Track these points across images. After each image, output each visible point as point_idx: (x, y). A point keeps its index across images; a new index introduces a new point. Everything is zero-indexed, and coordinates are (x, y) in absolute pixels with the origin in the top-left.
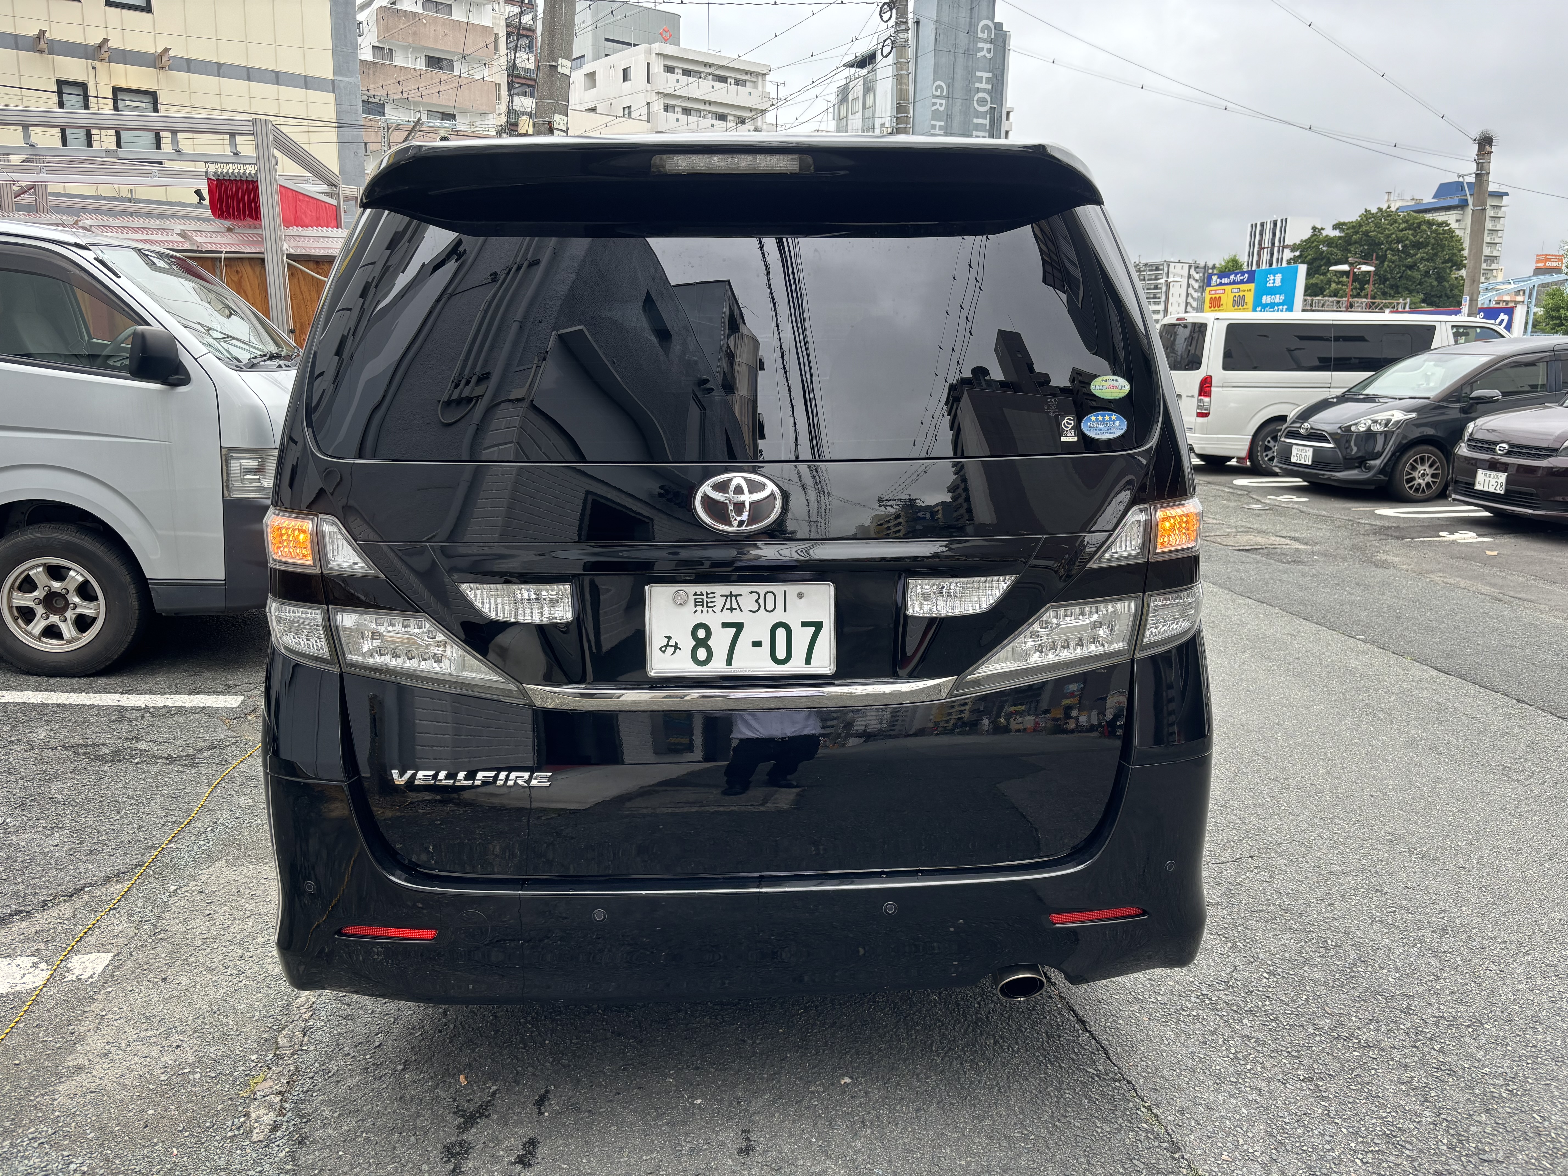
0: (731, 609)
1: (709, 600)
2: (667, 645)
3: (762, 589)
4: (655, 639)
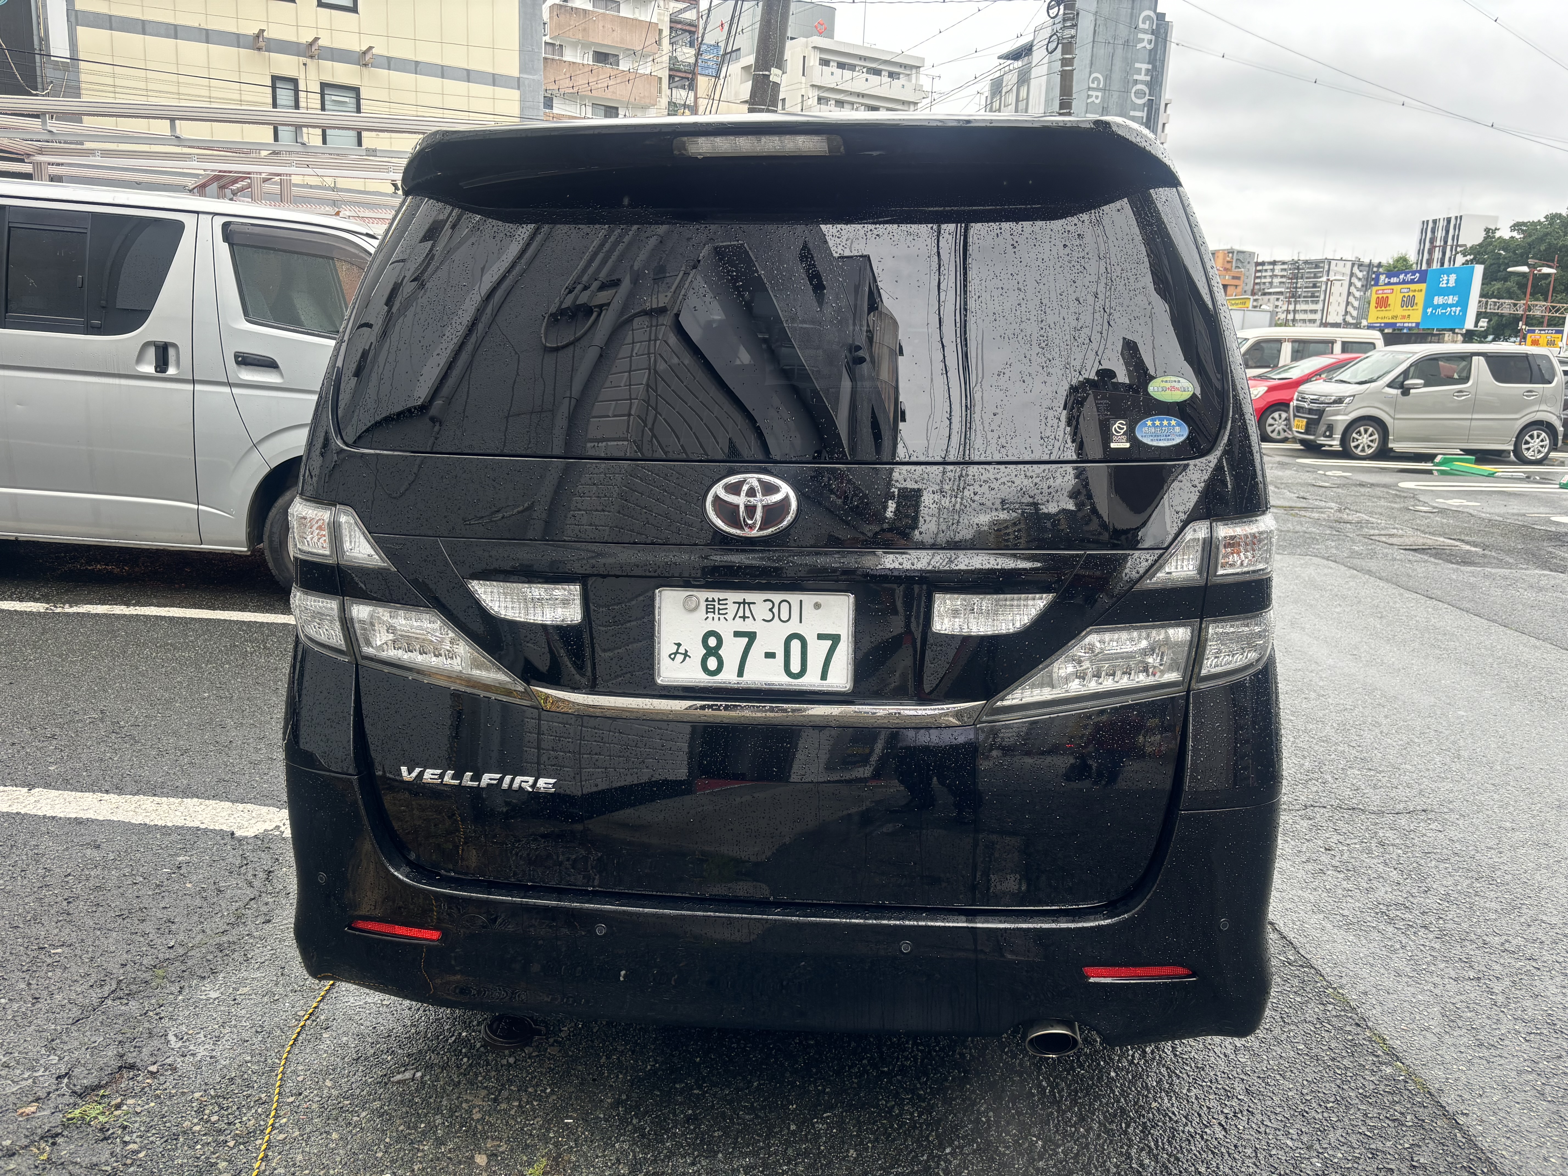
0: (744, 617)
1: (721, 607)
2: (677, 653)
3: (777, 597)
4: (665, 646)
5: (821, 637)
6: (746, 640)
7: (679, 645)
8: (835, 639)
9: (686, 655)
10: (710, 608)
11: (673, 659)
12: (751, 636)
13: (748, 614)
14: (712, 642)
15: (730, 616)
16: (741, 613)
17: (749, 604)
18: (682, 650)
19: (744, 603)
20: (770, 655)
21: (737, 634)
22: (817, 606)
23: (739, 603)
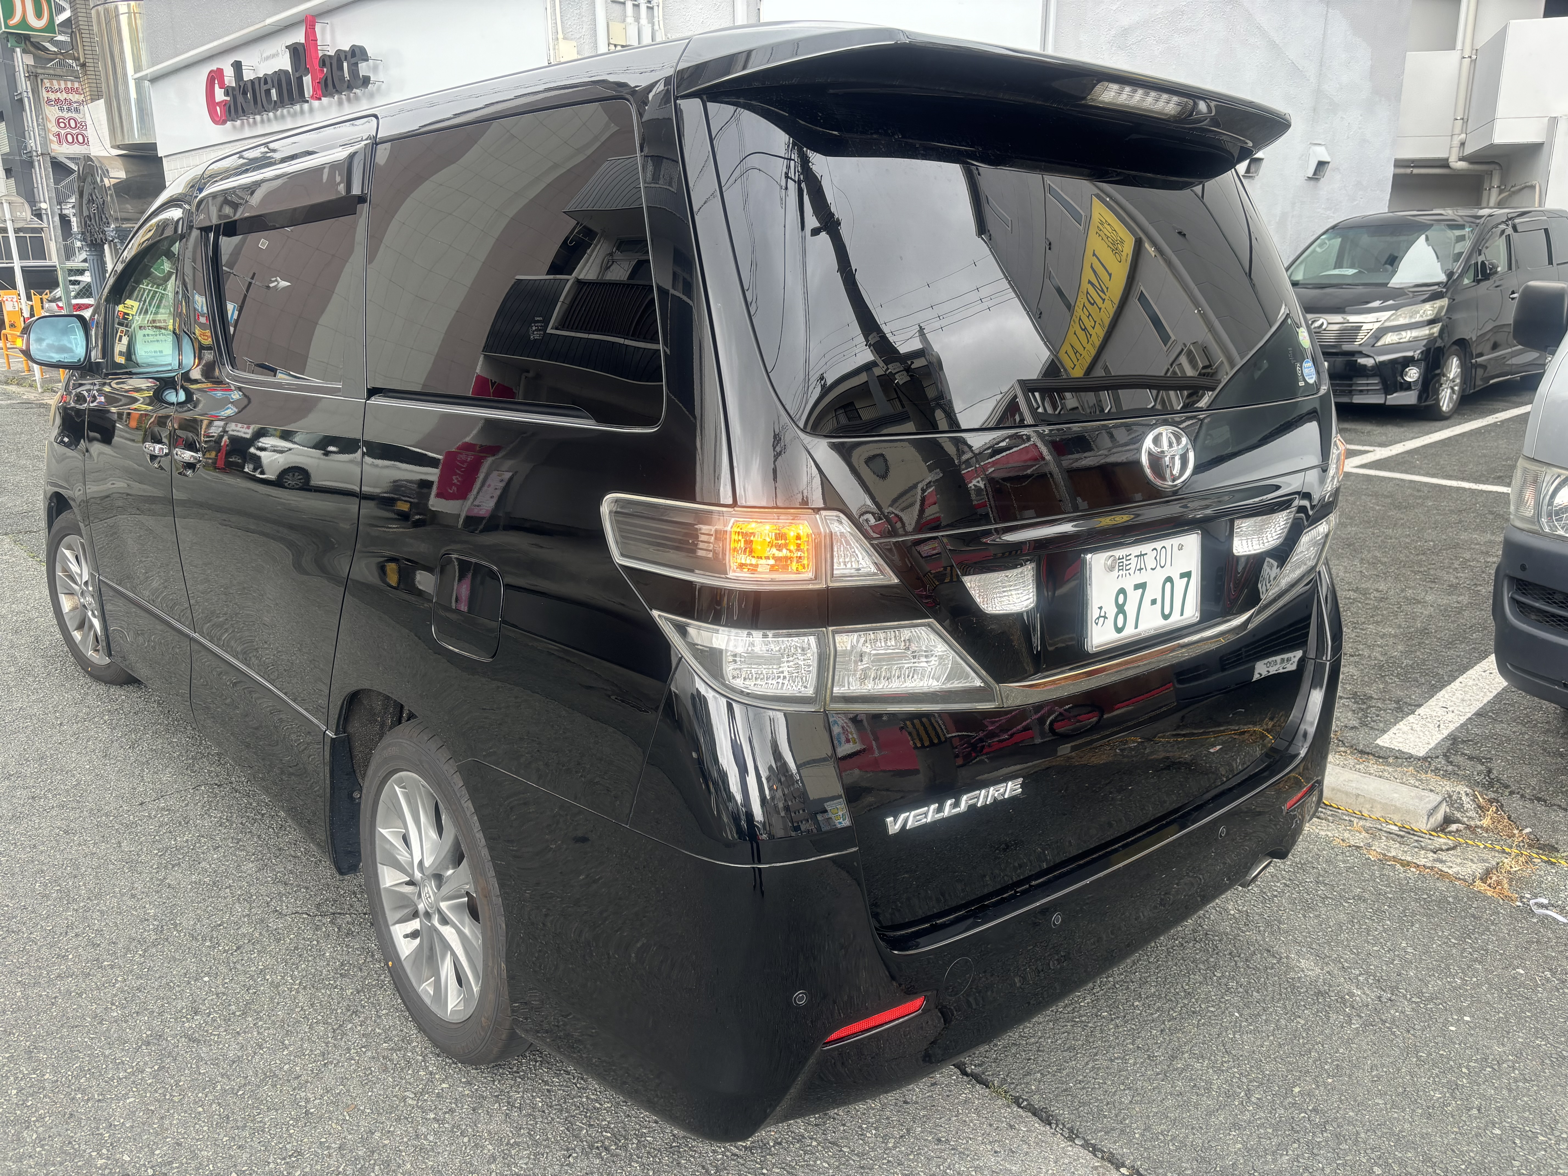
0: (1140, 569)
1: (1128, 562)
2: (1100, 616)
3: (1158, 545)
4: (1094, 613)
5: (1182, 576)
6: (1141, 590)
7: (1101, 608)
8: (1187, 575)
9: (1105, 617)
10: (1122, 565)
11: (1097, 624)
12: (1142, 586)
13: (1143, 566)
14: (1121, 599)
15: (1131, 572)
16: (1138, 567)
17: (1144, 555)
18: (1103, 614)
19: (1141, 555)
20: (1154, 602)
21: (1137, 587)
22: (1180, 547)
23: (1137, 556)
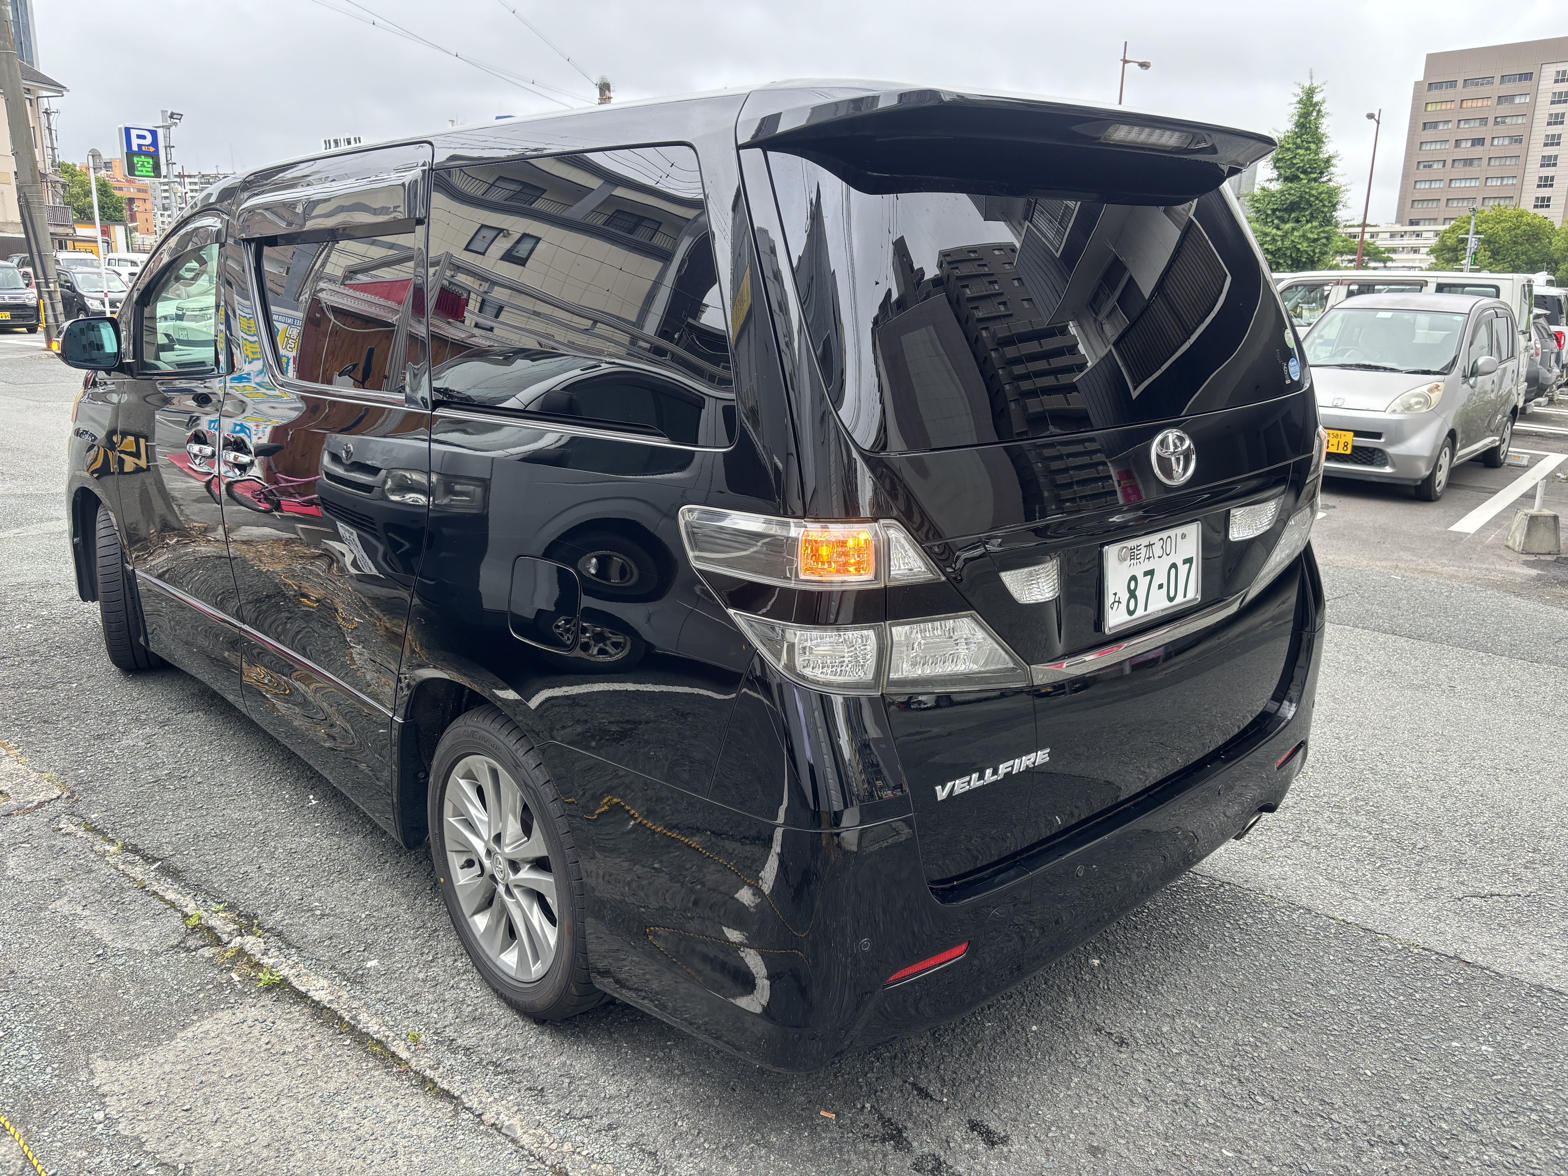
0: (1149, 558)
1: (1138, 552)
2: (1115, 602)
3: (1164, 535)
4: (1109, 599)
5: (1185, 561)
6: (1149, 577)
7: (1115, 594)
8: (1189, 561)
9: (1119, 602)
10: (1133, 555)
11: (1112, 608)
12: (1150, 573)
13: (1151, 555)
14: (1133, 585)
15: (1141, 560)
16: (1147, 556)
17: (1152, 545)
18: (1117, 599)
19: (1149, 545)
20: (1161, 586)
21: (1146, 574)
22: (1184, 536)
23: (1146, 546)
